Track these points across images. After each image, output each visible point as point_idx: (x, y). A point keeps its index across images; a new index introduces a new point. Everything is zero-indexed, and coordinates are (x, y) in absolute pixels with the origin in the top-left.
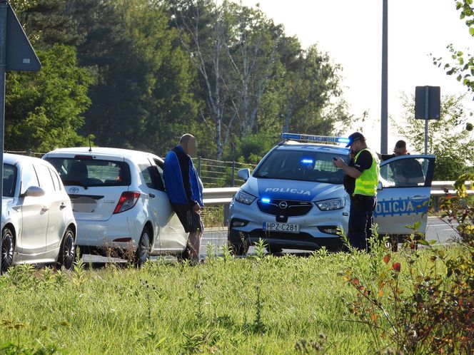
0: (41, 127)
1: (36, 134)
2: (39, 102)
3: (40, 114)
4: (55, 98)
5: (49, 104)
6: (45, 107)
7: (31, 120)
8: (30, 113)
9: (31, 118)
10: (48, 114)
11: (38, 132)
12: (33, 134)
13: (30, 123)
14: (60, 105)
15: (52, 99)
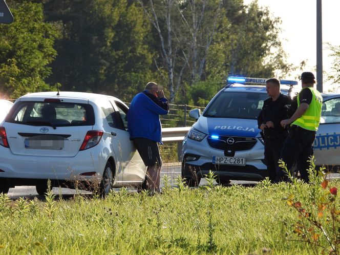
0: (13, 77)
1: (8, 83)
2: (11, 54)
3: (12, 65)
4: (25, 51)
5: (20, 57)
6: (16, 59)
7: (4, 71)
8: (3, 64)
9: (4, 69)
10: (19, 65)
11: (10, 81)
12: (6, 83)
13: (3, 73)
14: (30, 57)
15: (22, 52)
